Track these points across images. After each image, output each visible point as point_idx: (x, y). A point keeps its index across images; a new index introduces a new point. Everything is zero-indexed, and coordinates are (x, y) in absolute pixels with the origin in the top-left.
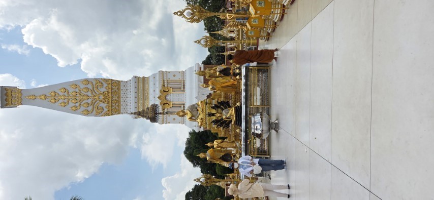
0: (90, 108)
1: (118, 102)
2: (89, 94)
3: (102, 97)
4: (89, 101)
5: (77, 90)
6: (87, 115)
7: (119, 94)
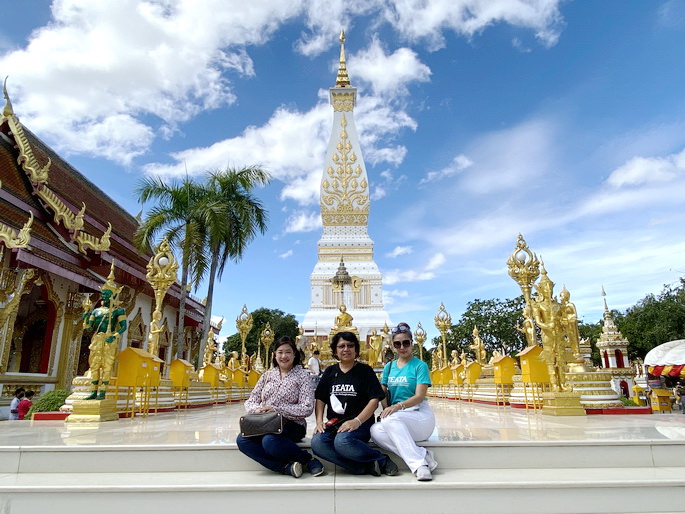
0: (331, 189)
1: (340, 223)
2: (350, 188)
3: (346, 203)
4: (340, 188)
5: (354, 174)
6: (323, 186)
7: (350, 224)
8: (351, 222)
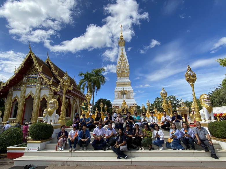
1: (122, 76)
2: (124, 67)
4: (121, 67)
5: (125, 63)
8: (125, 76)
